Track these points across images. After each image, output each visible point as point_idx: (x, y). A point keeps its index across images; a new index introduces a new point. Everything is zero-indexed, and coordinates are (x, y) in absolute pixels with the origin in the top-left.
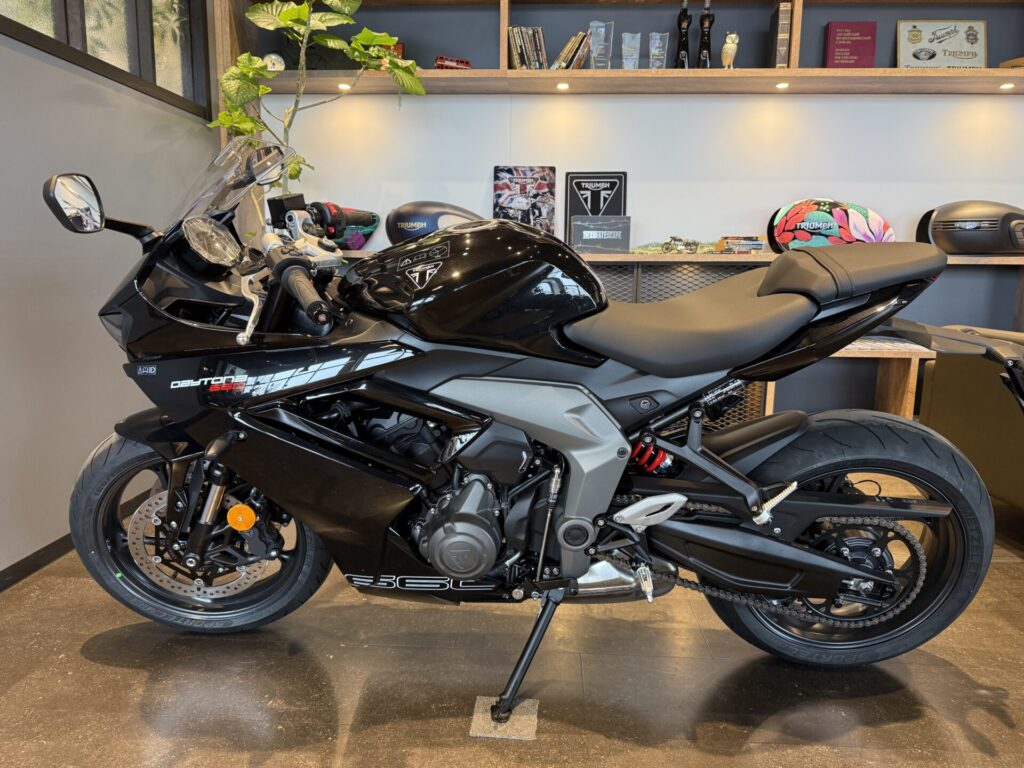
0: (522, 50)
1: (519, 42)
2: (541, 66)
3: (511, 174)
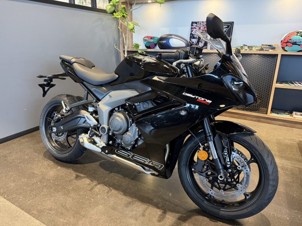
3: (197, 24)
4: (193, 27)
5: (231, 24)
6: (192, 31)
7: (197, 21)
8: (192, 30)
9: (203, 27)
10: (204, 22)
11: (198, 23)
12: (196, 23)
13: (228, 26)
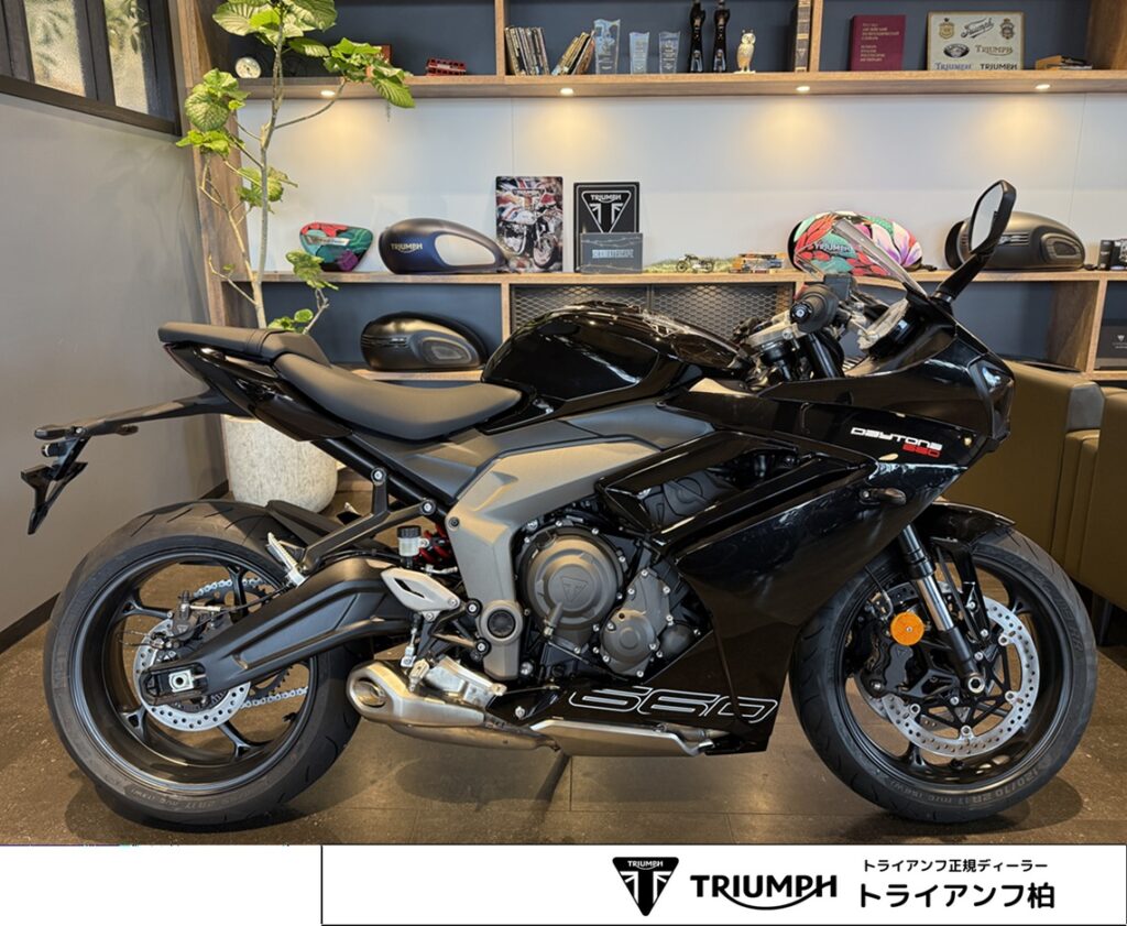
0: (520, 54)
1: (516, 44)
2: (541, 69)
3: (516, 185)
4: (503, 194)
5: (631, 189)
6: (502, 210)
7: (514, 175)
8: (502, 205)
9: (541, 197)
10: (543, 180)
11: (518, 184)
12: (513, 182)
13: (624, 197)
